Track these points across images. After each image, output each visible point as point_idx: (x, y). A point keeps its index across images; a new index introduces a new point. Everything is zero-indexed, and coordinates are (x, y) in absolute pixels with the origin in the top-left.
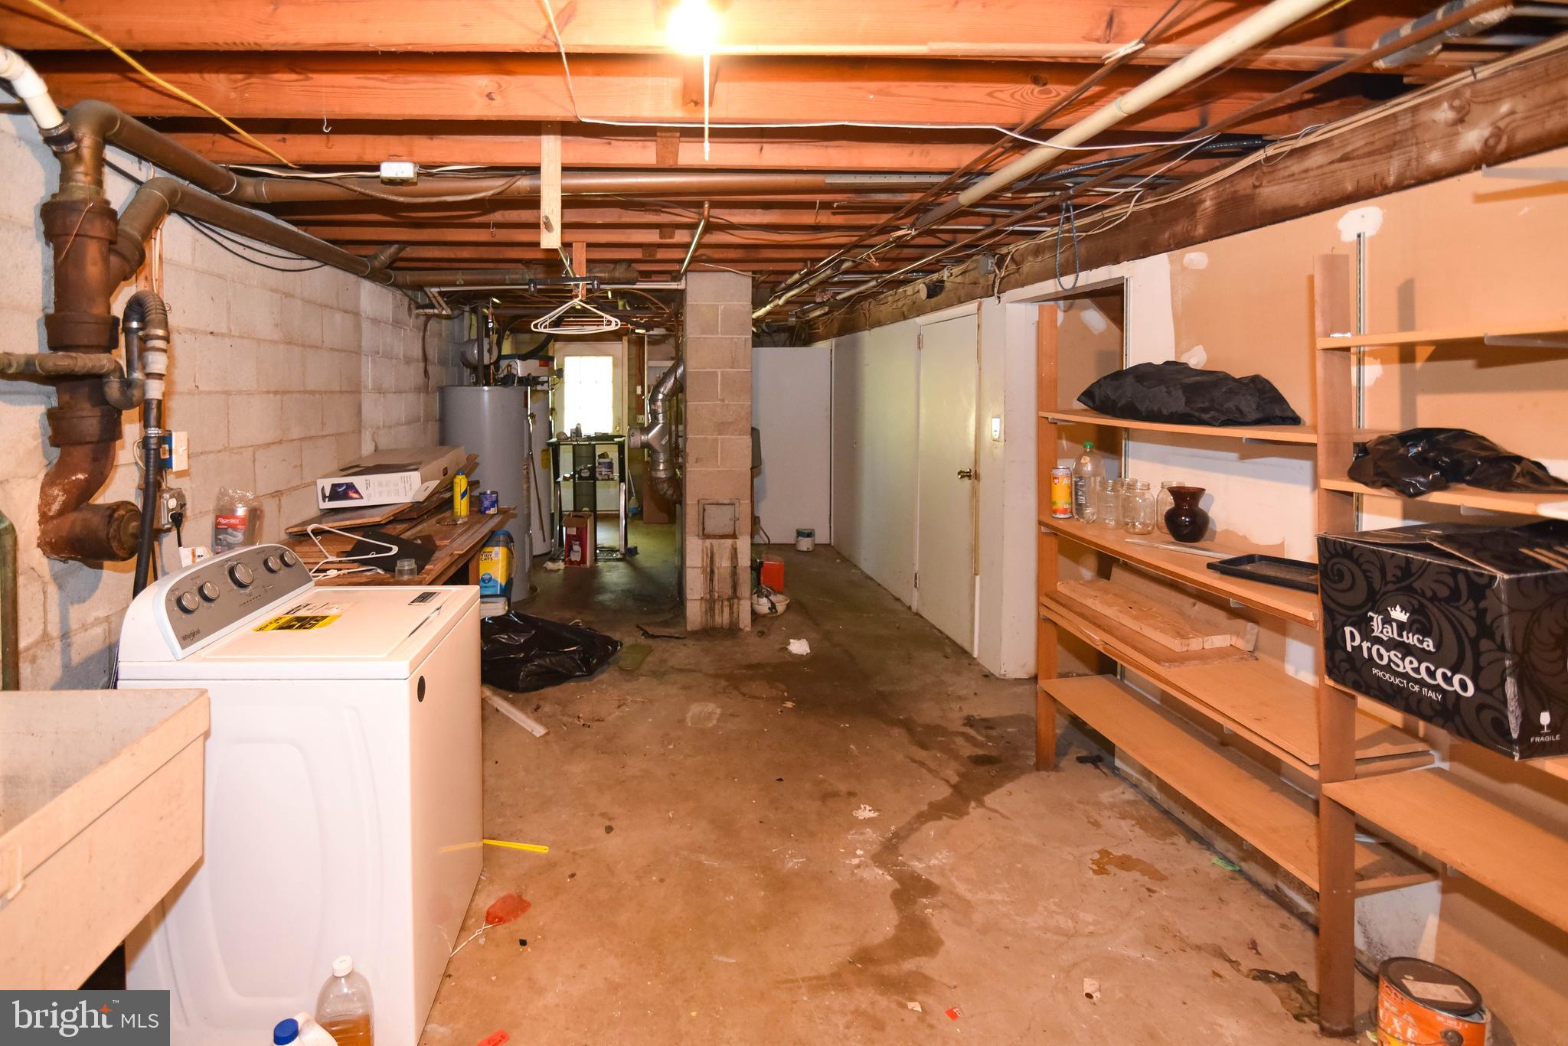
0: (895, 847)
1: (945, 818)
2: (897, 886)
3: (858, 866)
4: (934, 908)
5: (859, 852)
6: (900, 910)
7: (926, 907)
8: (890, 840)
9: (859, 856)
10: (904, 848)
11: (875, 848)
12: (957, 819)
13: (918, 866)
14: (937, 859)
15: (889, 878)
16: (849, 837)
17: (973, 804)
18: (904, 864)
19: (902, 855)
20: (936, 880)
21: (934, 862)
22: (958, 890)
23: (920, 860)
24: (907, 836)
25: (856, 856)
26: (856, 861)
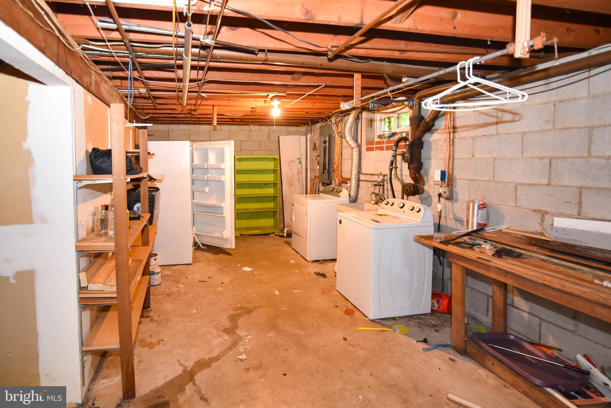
0: (232, 344)
1: (207, 359)
2: (236, 330)
3: (248, 335)
4: (226, 325)
5: (247, 341)
6: (237, 324)
7: (228, 325)
8: (234, 347)
9: (247, 339)
10: (229, 343)
11: (241, 343)
12: (201, 359)
13: (226, 338)
14: (218, 341)
15: (238, 332)
16: (250, 347)
17: (189, 369)
18: (232, 338)
19: (231, 341)
20: (222, 333)
21: (220, 339)
22: (216, 330)
23: (225, 340)
24: (227, 349)
25: (248, 339)
26: (249, 337)
